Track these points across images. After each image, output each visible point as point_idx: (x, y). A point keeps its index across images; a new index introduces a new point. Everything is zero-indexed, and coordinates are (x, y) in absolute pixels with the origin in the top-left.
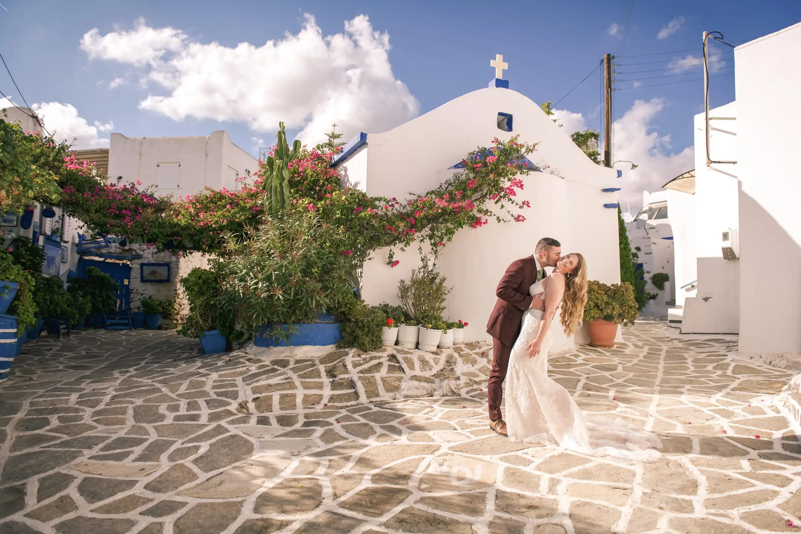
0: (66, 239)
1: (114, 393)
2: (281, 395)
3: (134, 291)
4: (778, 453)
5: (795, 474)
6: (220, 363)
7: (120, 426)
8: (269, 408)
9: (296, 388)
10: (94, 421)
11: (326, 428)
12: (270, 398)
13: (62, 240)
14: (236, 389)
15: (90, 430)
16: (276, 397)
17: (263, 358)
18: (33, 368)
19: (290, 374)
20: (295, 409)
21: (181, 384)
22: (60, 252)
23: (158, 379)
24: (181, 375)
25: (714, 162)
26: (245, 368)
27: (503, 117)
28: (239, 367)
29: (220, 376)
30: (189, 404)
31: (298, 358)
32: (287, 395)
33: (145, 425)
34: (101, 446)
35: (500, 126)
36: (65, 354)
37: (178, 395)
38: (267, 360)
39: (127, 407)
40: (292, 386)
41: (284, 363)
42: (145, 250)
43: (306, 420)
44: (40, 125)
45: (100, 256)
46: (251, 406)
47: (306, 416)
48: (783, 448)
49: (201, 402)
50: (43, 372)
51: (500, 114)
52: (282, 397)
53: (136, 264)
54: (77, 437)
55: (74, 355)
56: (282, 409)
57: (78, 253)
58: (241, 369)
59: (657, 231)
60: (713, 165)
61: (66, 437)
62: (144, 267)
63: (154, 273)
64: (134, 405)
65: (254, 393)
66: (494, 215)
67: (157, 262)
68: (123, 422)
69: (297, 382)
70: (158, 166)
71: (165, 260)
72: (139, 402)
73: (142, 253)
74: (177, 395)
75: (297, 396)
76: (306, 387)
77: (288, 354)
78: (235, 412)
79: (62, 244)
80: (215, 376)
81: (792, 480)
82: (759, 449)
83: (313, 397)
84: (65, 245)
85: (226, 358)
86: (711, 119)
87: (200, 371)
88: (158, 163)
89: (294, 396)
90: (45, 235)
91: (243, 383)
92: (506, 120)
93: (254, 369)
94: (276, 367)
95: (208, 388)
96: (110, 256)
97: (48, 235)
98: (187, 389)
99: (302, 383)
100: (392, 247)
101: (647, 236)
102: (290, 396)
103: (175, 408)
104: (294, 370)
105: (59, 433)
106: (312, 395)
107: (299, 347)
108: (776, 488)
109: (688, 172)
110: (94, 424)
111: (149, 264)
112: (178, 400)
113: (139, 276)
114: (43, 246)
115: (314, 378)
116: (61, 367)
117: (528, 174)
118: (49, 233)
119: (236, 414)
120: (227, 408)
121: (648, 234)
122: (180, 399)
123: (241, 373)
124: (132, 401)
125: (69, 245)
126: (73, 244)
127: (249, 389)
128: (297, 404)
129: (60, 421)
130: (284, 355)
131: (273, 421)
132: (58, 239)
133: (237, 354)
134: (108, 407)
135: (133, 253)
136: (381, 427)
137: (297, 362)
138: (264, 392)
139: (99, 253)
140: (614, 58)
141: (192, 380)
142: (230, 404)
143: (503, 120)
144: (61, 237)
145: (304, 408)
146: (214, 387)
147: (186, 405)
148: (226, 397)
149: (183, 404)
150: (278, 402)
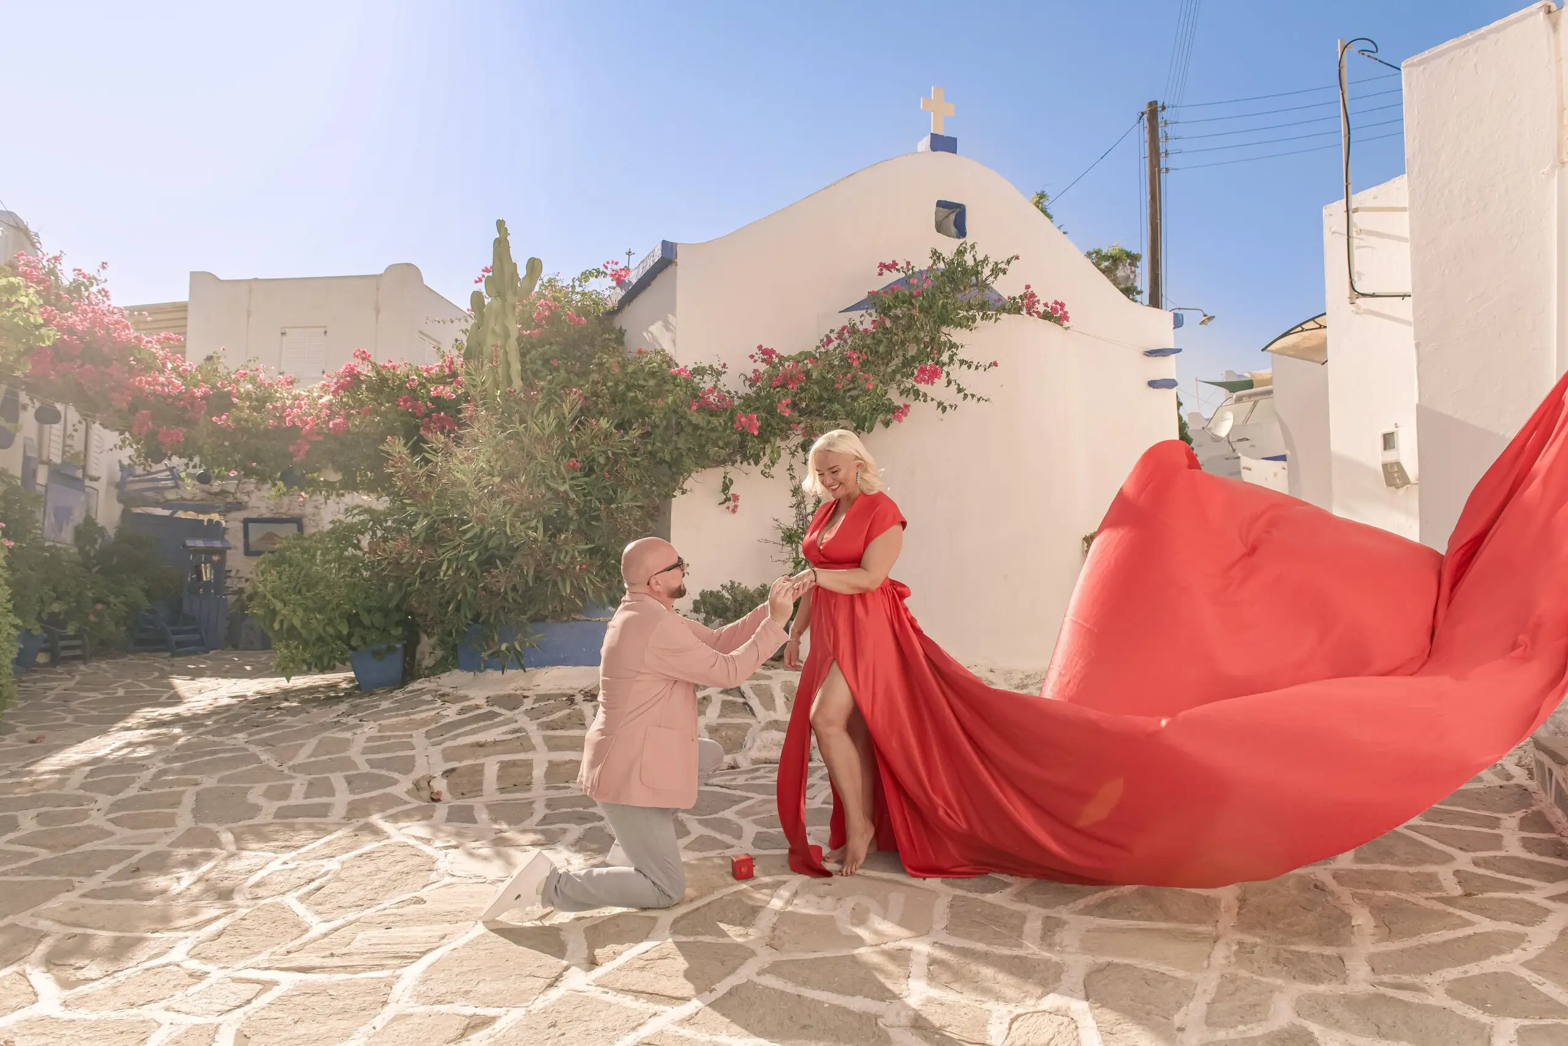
0: (92, 472)
1: (162, 766)
2: (501, 762)
3: (233, 574)
4: (1514, 858)
5: (1552, 898)
6: (385, 704)
7: (162, 830)
8: (476, 788)
9: (533, 748)
10: (112, 821)
11: (589, 825)
12: (478, 770)
13: (85, 475)
14: (411, 753)
15: (98, 839)
16: (491, 768)
17: (470, 693)
18: (11, 722)
19: (524, 721)
20: (529, 790)
21: (302, 746)
22: (83, 498)
23: (257, 737)
24: (304, 729)
25: (1364, 295)
26: (433, 713)
27: (946, 211)
28: (422, 711)
29: (382, 728)
30: (311, 784)
31: (541, 691)
32: (514, 764)
33: (213, 826)
34: (114, 869)
35: (940, 228)
36: (83, 694)
37: (293, 768)
38: (478, 697)
39: (184, 792)
40: (525, 744)
41: (512, 702)
42: (252, 492)
43: (548, 811)
44: (33, 244)
45: (166, 504)
46: (440, 785)
47: (550, 804)
48: (1524, 846)
49: (338, 780)
50: (27, 729)
51: (941, 204)
52: (504, 766)
53: (235, 520)
54: (68, 852)
55: (101, 696)
56: (502, 790)
57: (120, 500)
58: (424, 715)
59: (1252, 446)
60: (1361, 301)
61: (44, 854)
62: (251, 525)
63: (270, 537)
64: (198, 788)
65: (447, 759)
66: (932, 400)
67: (277, 516)
68: (170, 821)
69: (536, 736)
70: (283, 334)
71: (291, 512)
72: (209, 782)
73: (246, 498)
74: (289, 768)
75: (534, 766)
76: (554, 745)
77: (522, 684)
78: (406, 797)
79: (87, 483)
80: (370, 729)
81: (1547, 911)
82: (1475, 851)
83: (567, 766)
84: (94, 484)
85: (399, 694)
86: (1356, 210)
87: (344, 720)
88: (283, 328)
89: (528, 765)
90: (49, 462)
91: (426, 740)
92: (953, 217)
93: (451, 713)
94: (496, 709)
95: (354, 752)
96: (182, 504)
97: (55, 465)
98: (311, 756)
99: (547, 739)
100: (729, 468)
101: (1234, 455)
102: (519, 766)
103: (284, 792)
104: (532, 713)
105: (34, 846)
106: (566, 763)
107: (544, 670)
108: (1518, 928)
109: (1313, 319)
110: (110, 827)
111: (260, 520)
112: (291, 777)
113: (240, 544)
114: (46, 486)
115: (571, 728)
116: (69, 719)
117: (996, 320)
118: (57, 459)
119: (406, 803)
120: (390, 790)
121: (1234, 450)
122: (294, 774)
123: (424, 723)
124: (196, 780)
125: (101, 485)
126: (110, 483)
127: (436, 752)
128: (533, 781)
129: (40, 823)
130: (513, 685)
131: (483, 816)
132: (79, 474)
133: (421, 686)
134: (145, 792)
135: (228, 500)
136: (700, 822)
137: (540, 698)
138: (467, 758)
139: (162, 500)
140: (1164, 108)
141: (324, 738)
142: (395, 782)
143: (947, 216)
144: (84, 468)
145: (547, 788)
146: (366, 751)
147: (305, 787)
148: (388, 770)
149: (299, 784)
150: (495, 778)
